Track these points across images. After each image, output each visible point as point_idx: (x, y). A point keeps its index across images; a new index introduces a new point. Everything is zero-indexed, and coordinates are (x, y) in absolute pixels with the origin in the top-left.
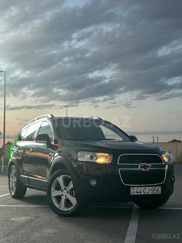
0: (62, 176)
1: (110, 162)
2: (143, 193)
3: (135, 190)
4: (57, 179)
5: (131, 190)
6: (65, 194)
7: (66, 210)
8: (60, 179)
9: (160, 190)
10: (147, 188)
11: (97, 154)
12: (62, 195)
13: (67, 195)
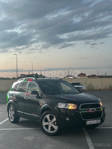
0: (49, 115)
1: (75, 108)
2: (92, 123)
3: (89, 122)
4: (46, 116)
5: (87, 122)
6: (50, 124)
7: (51, 132)
8: (48, 116)
9: (100, 121)
10: (94, 121)
11: (68, 104)
12: (49, 125)
13: (52, 124)
